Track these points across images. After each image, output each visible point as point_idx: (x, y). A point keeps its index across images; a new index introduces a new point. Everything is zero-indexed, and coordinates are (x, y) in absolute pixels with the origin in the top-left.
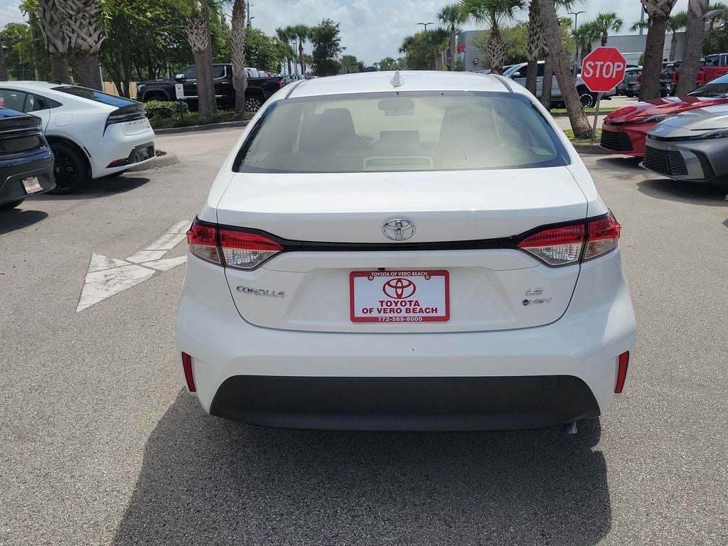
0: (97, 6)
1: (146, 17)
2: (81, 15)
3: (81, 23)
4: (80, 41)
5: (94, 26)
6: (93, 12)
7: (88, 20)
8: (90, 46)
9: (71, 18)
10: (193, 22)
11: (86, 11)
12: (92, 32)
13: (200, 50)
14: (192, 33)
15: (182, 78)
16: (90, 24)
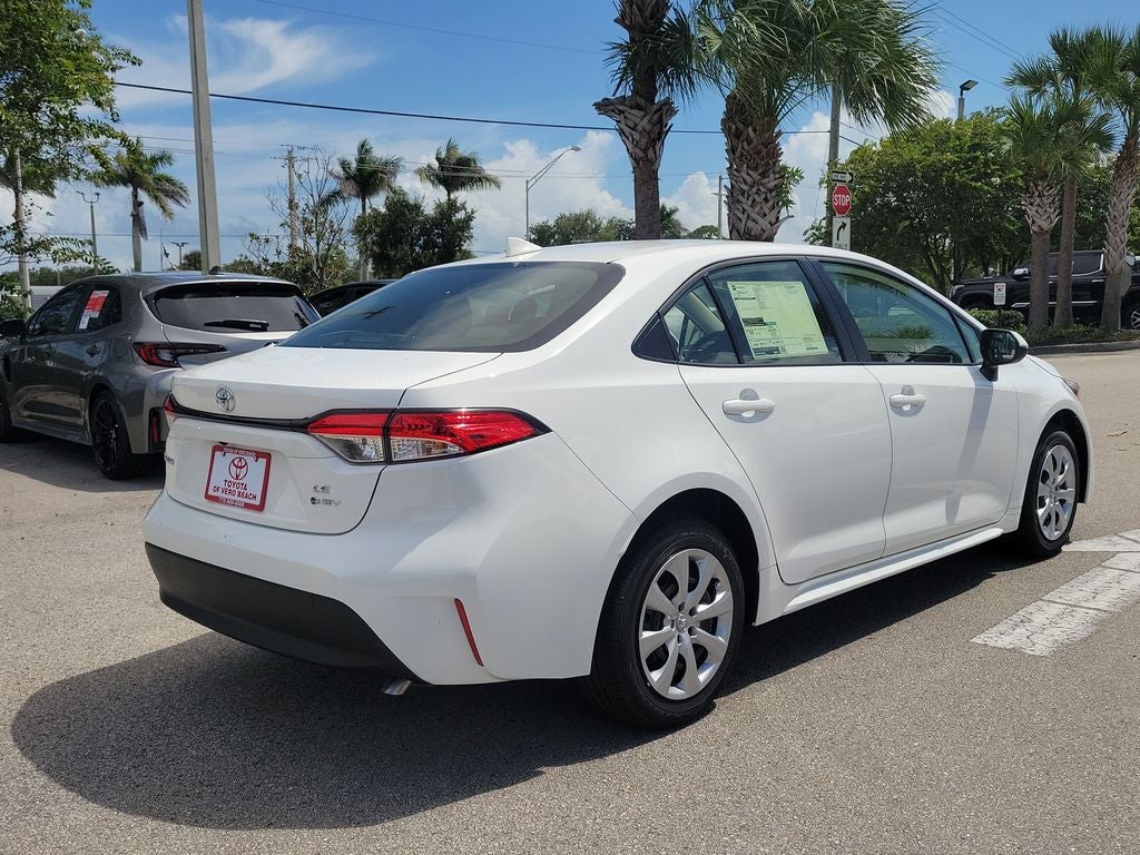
0: (777, 176)
1: (990, 184)
2: (754, 190)
3: (754, 200)
4: (750, 224)
5: (771, 203)
6: (771, 185)
7: (763, 196)
8: (762, 229)
9: (743, 194)
10: (1036, 186)
11: (762, 184)
12: (767, 211)
13: (1042, 229)
14: (1032, 204)
15: (1024, 275)
16: (766, 200)
